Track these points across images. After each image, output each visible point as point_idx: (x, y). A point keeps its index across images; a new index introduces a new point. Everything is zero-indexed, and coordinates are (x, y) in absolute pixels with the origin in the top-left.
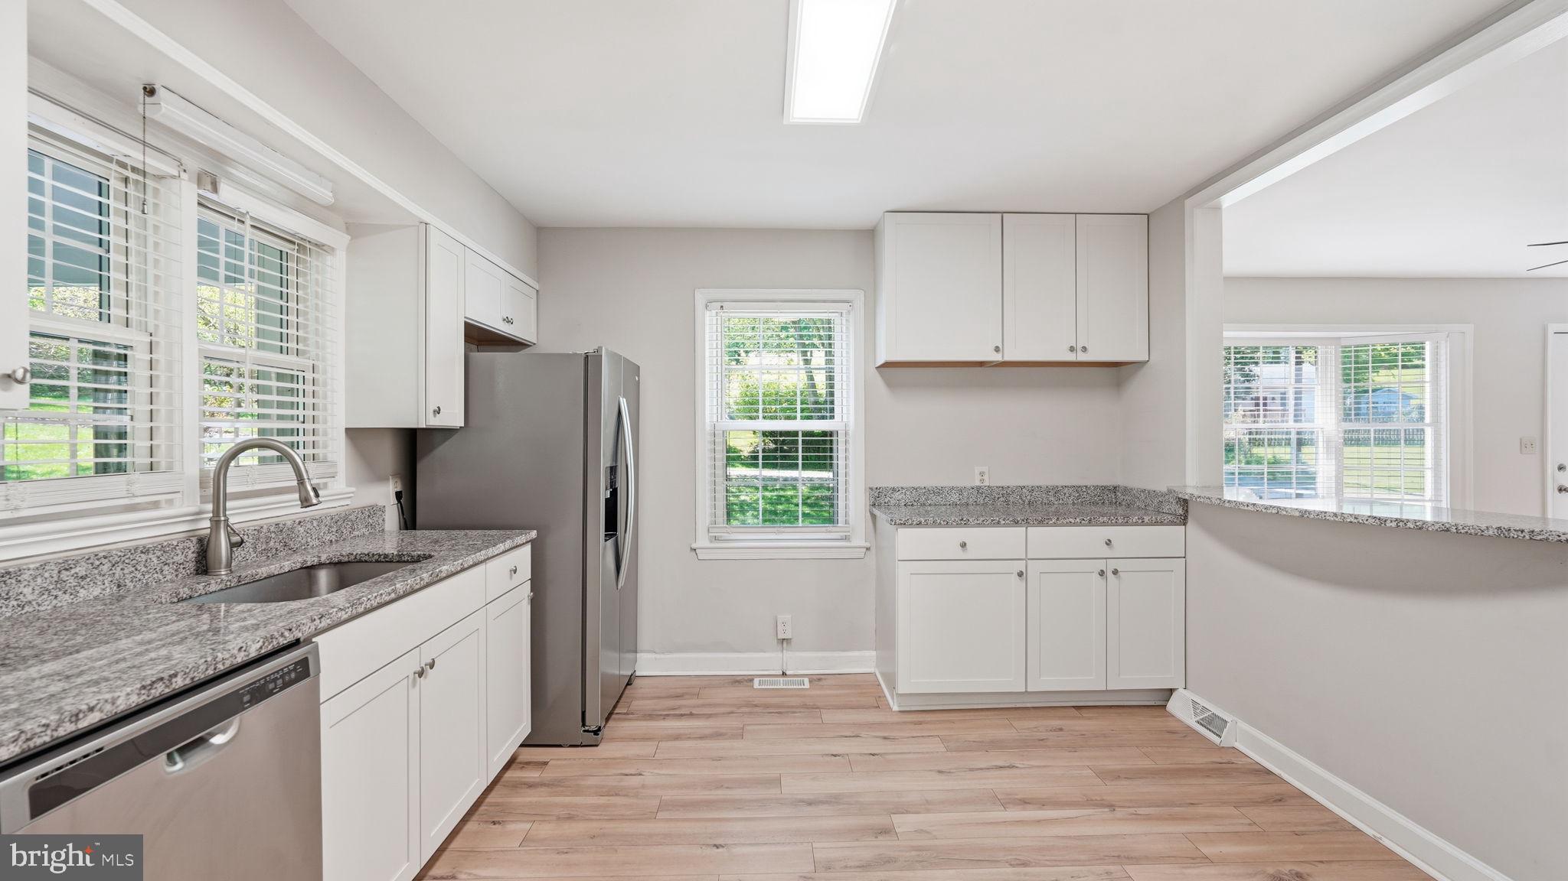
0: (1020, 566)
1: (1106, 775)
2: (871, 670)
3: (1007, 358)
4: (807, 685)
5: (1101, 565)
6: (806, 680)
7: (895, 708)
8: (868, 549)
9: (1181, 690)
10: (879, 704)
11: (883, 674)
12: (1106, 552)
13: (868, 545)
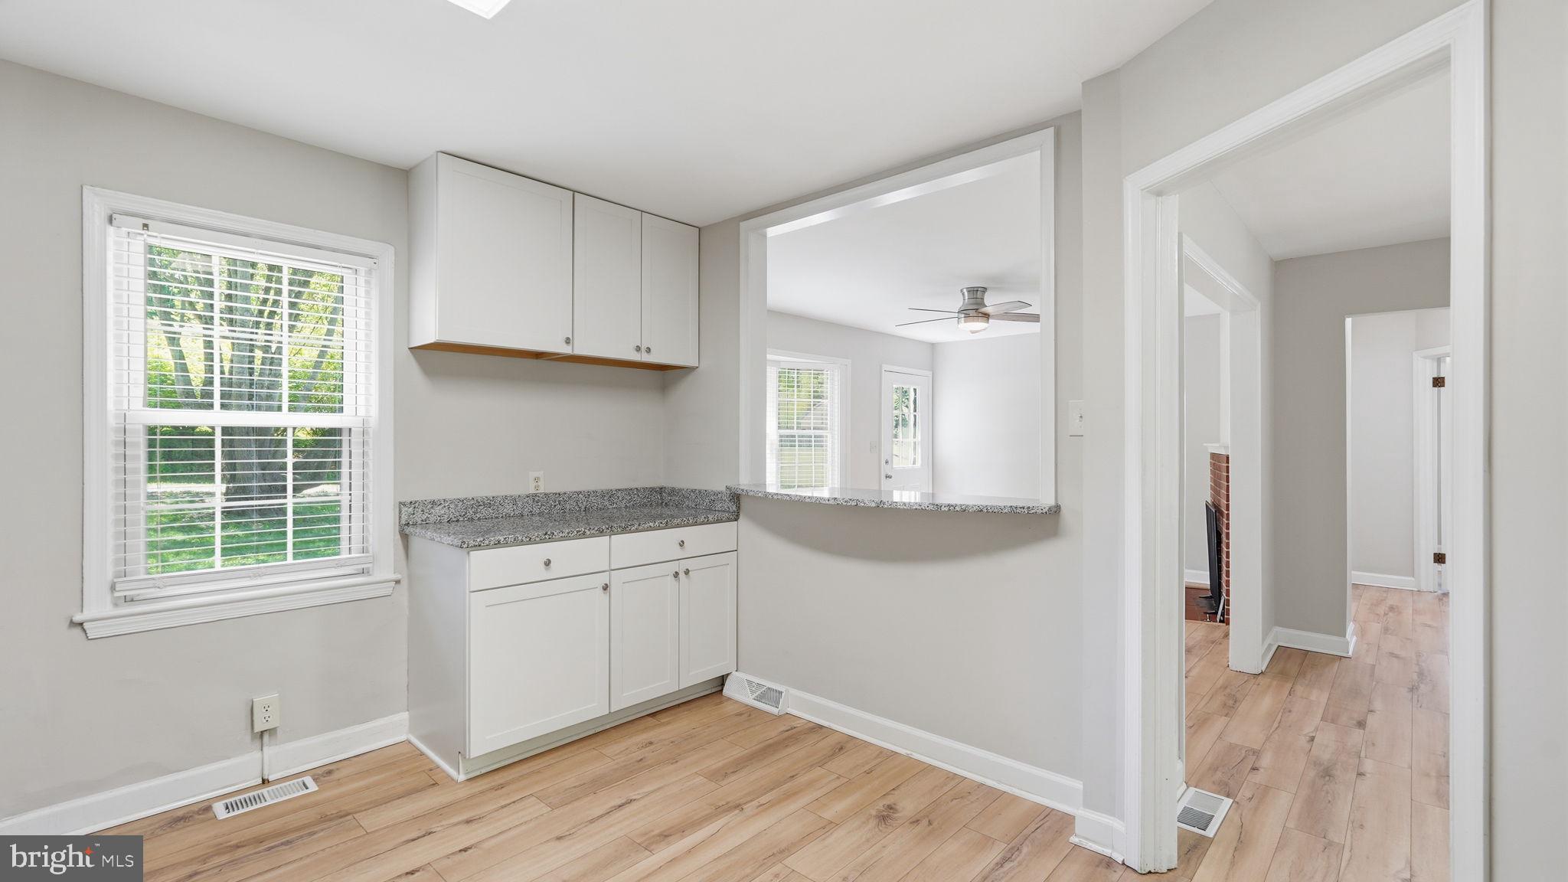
0: (603, 579)
1: (719, 775)
2: (403, 738)
3: (580, 350)
4: (313, 787)
5: (673, 567)
6: (308, 780)
7: (462, 777)
8: (398, 582)
9: (734, 673)
10: (434, 780)
11: (425, 739)
12: (679, 553)
13: (398, 576)
